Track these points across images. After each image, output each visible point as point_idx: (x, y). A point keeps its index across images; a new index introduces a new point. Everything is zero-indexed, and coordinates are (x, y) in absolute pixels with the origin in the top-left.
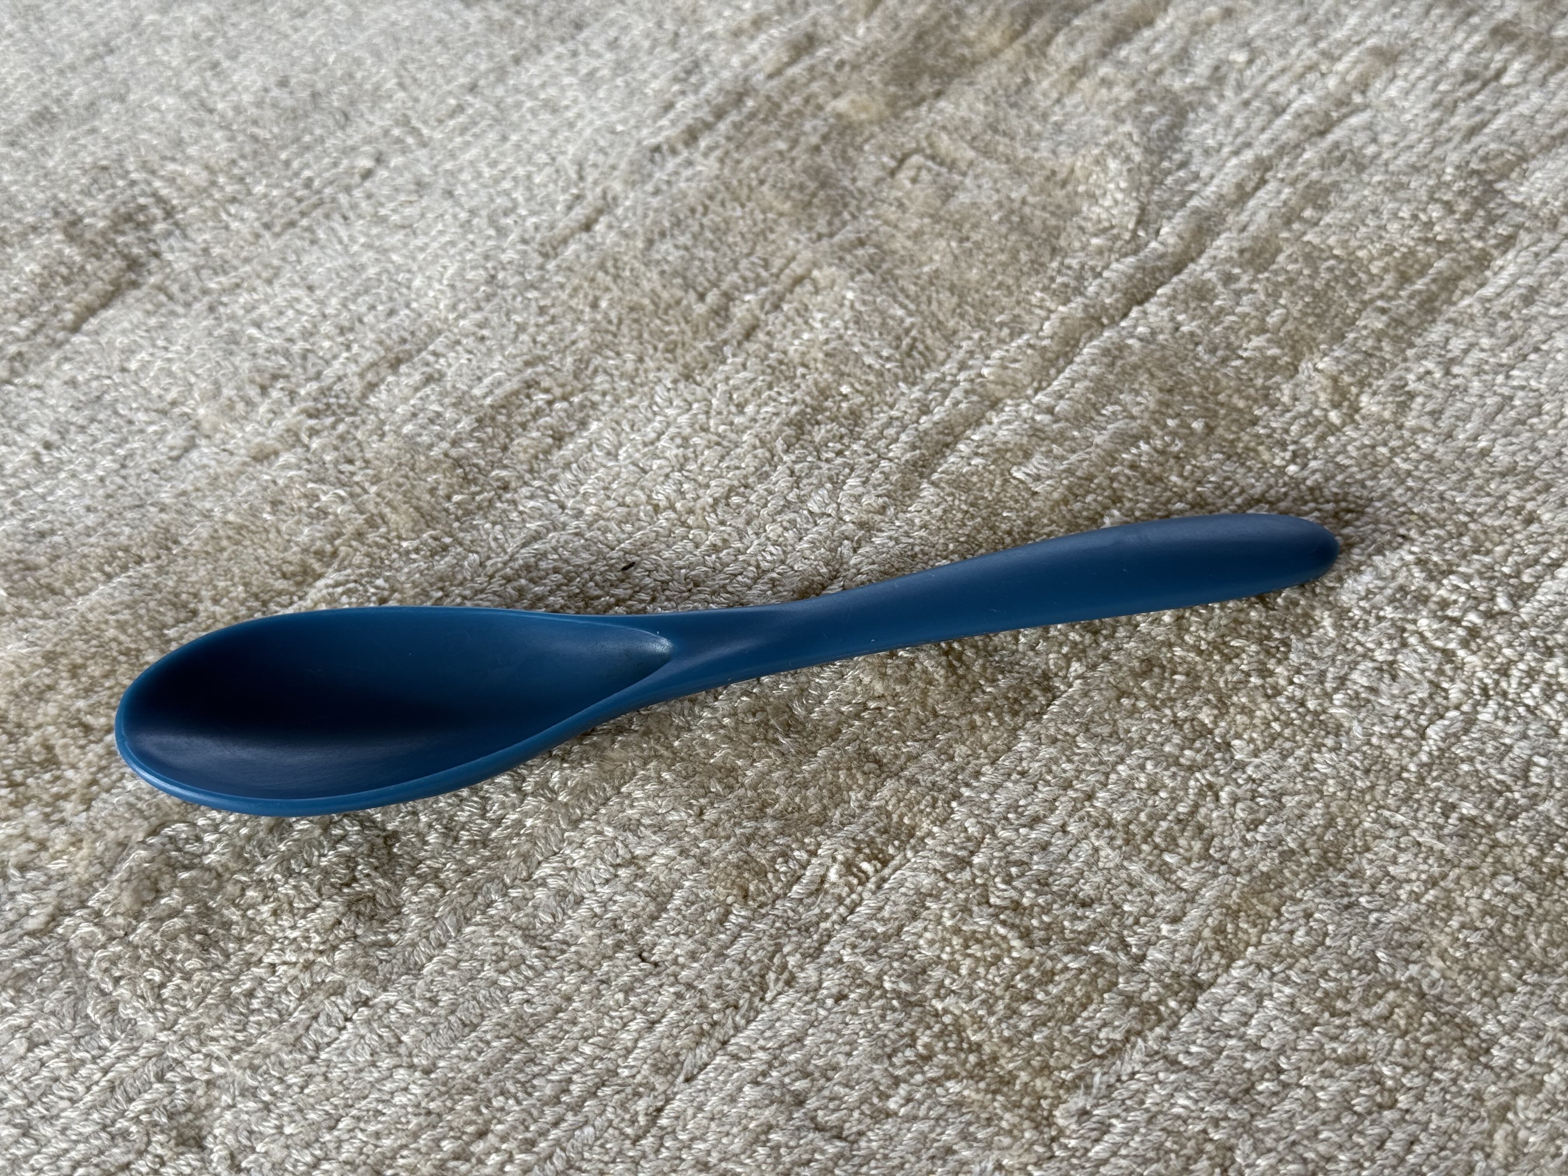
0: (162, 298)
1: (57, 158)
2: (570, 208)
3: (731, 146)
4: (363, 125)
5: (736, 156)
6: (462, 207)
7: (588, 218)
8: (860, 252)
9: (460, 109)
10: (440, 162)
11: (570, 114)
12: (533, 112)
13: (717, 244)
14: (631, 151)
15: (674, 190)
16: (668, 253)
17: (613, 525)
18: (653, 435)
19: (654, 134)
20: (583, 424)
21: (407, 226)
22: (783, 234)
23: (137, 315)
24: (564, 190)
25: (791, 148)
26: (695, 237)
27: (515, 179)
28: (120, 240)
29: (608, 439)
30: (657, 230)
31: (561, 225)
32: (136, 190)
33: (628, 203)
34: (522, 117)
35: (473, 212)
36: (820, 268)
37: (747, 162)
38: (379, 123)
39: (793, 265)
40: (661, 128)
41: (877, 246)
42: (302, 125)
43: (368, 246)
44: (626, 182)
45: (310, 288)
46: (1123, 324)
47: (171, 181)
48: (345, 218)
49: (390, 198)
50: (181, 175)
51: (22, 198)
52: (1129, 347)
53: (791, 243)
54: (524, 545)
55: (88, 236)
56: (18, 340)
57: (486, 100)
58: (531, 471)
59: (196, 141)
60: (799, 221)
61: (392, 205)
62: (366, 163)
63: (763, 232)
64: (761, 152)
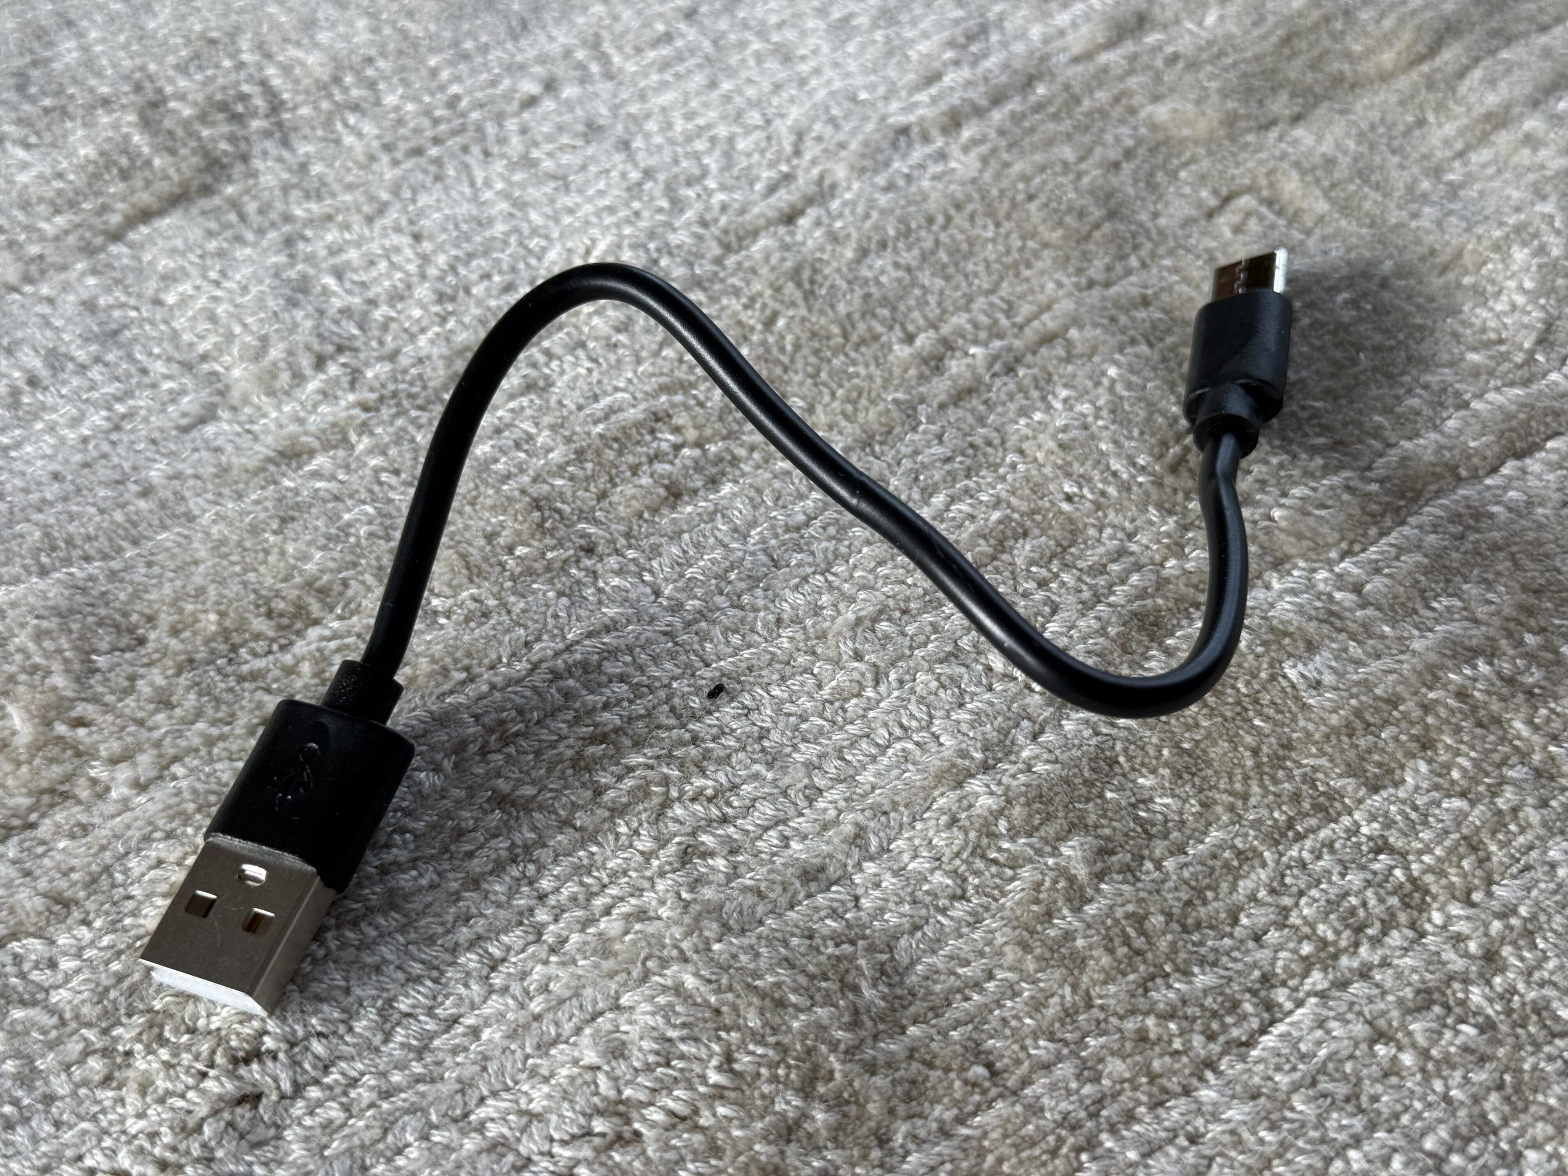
0: (233, 217)
1: (161, 19)
2: (772, 189)
3: (1003, 143)
4: (542, 39)
5: (1005, 156)
6: (636, 165)
7: (792, 207)
8: (1141, 314)
9: (668, 38)
10: (624, 102)
11: (804, 68)
12: (759, 58)
13: (951, 270)
14: (870, 126)
15: (913, 189)
16: (883, 272)
17: (717, 632)
18: (801, 518)
19: (905, 110)
20: (714, 483)
21: (562, 180)
22: (1042, 273)
23: (195, 233)
24: (772, 165)
25: (1082, 159)
26: (924, 257)
27: (713, 140)
28: (205, 133)
29: (740, 511)
30: (876, 238)
31: (756, 210)
32: (243, 75)
33: (848, 196)
34: (743, 61)
35: (648, 174)
36: (1081, 327)
37: (1018, 167)
38: (562, 39)
39: (1046, 317)
40: (916, 105)
41: (1164, 311)
42: (466, 27)
43: (505, 195)
44: (852, 168)
45: (417, 237)
46: (1488, 481)
47: (287, 70)
48: (487, 154)
49: (550, 139)
50: (302, 63)
51: (104, 62)
52: (1491, 516)
53: (1051, 286)
54: (590, 635)
55: (168, 123)
56: (42, 238)
57: (703, 31)
58: (628, 535)
59: (333, 26)
60: (1068, 258)
61: (549, 147)
62: (530, 87)
63: (1016, 265)
64: (1038, 158)
